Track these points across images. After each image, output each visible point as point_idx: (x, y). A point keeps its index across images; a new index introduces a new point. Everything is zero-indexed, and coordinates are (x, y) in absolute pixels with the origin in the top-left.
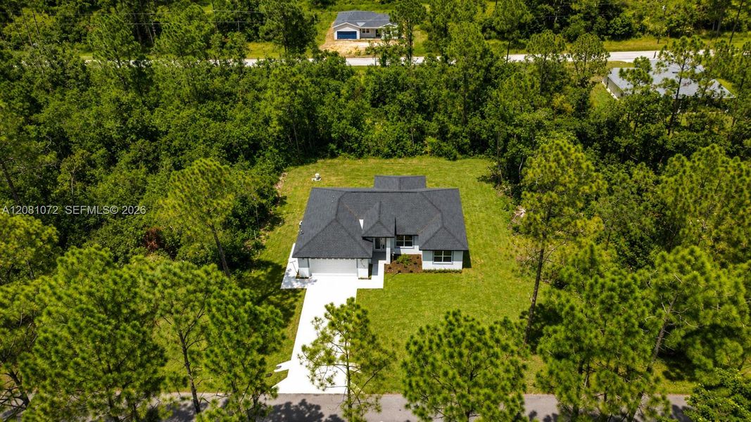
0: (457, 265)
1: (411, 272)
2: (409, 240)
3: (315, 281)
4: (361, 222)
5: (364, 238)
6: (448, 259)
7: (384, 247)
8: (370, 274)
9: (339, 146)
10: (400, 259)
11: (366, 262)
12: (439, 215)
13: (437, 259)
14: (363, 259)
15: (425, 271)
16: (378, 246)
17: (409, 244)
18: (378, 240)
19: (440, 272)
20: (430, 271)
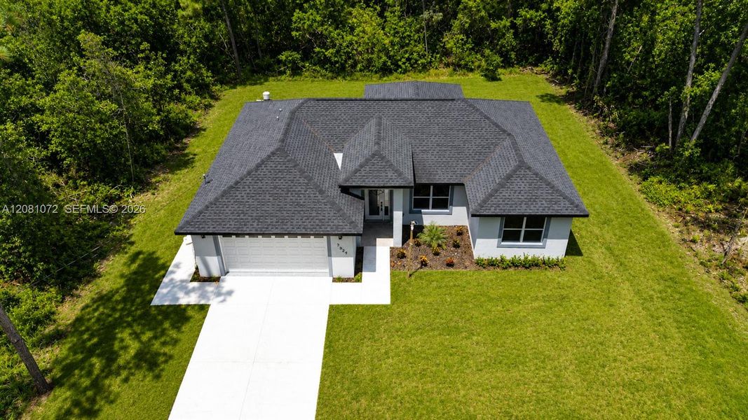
0: (554, 248)
1: (450, 265)
2: (442, 196)
3: (230, 293)
4: (339, 157)
5: (345, 190)
6: (534, 236)
7: (389, 211)
8: (358, 269)
9: (306, 56)
10: (424, 237)
11: (350, 244)
12: (507, 142)
13: (509, 236)
14: (341, 236)
15: (481, 264)
16: (374, 209)
17: (442, 204)
18: (373, 191)
19: (515, 264)
20: (492, 264)
